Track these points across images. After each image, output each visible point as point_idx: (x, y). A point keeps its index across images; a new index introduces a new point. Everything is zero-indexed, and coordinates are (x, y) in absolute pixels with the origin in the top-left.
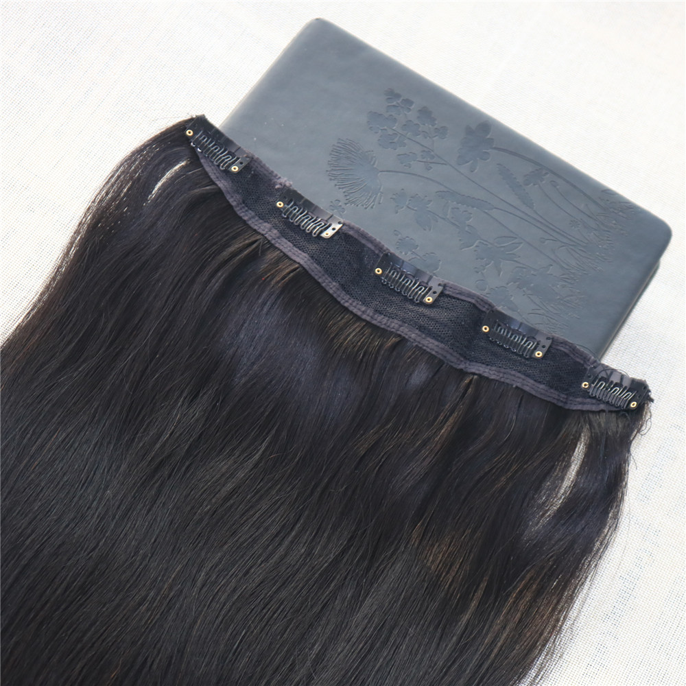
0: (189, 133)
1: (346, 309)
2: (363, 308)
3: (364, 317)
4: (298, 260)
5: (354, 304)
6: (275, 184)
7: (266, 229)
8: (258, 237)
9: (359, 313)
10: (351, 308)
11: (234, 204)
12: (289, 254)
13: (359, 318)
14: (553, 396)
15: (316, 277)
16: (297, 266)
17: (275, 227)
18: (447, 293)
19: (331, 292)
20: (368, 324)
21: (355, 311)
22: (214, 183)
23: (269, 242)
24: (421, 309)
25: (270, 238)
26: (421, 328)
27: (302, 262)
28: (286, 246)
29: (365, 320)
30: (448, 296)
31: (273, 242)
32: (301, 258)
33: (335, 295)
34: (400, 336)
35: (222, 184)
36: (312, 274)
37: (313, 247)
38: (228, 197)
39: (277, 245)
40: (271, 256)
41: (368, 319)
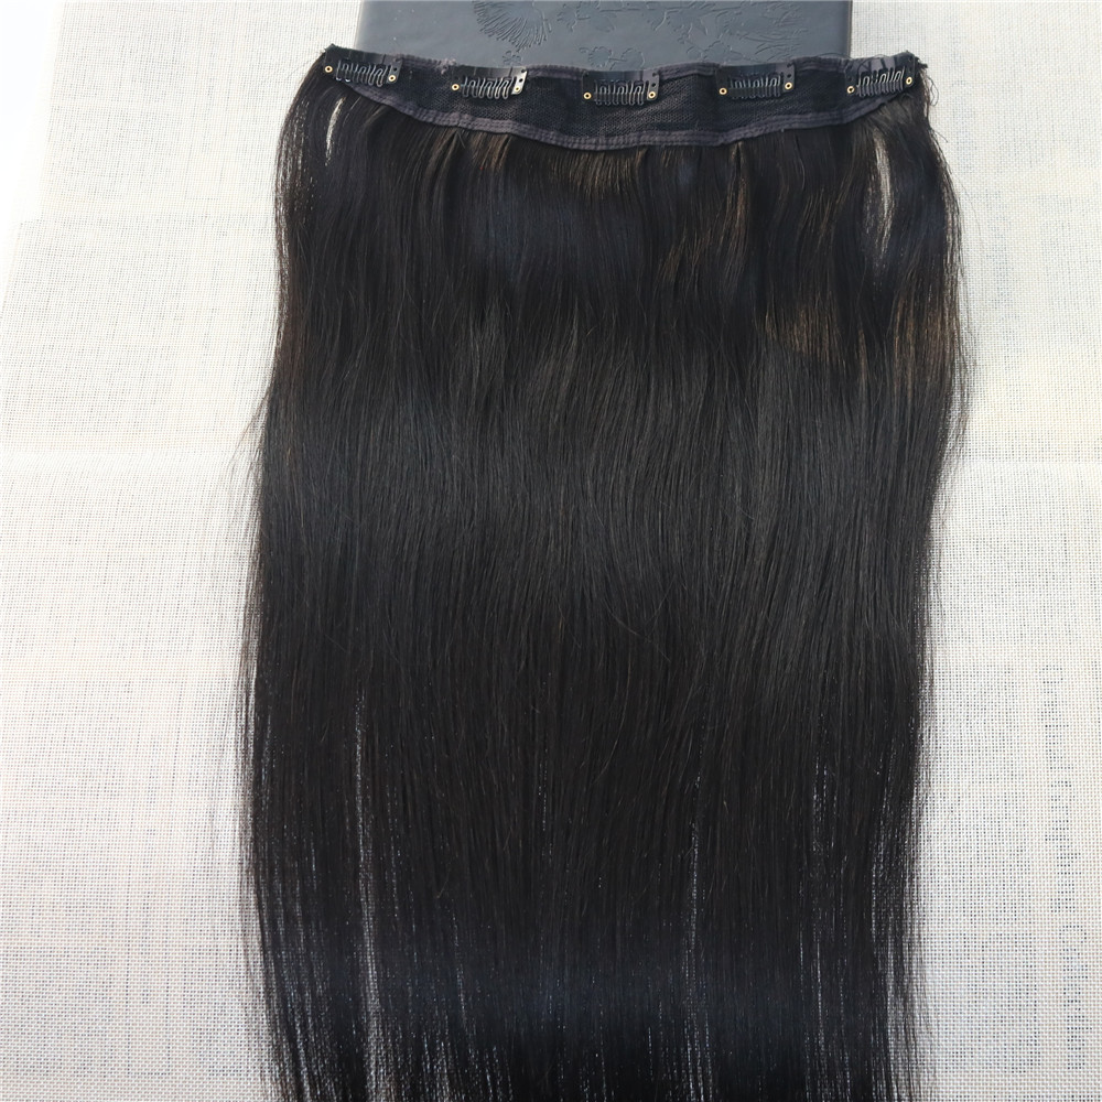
0: (328, 69)
1: (578, 152)
2: (594, 141)
3: (599, 148)
4: (504, 130)
5: (583, 141)
6: (439, 71)
7: (456, 119)
8: (453, 131)
9: (593, 148)
10: (582, 147)
11: (411, 113)
12: (492, 129)
13: (594, 153)
14: (824, 118)
15: (531, 137)
16: (506, 136)
17: (463, 112)
18: (666, 78)
20: (607, 152)
21: (587, 147)
22: (380, 104)
23: (466, 129)
24: (651, 109)
25: (465, 126)
26: (661, 127)
27: (509, 130)
28: (484, 124)
29: (602, 151)
30: (669, 80)
31: (470, 127)
32: (506, 126)
33: (559, 144)
34: (644, 146)
35: (389, 101)
36: (526, 135)
37: (511, 110)
38: (401, 109)
39: (476, 128)
40: (476, 141)
41: (604, 147)
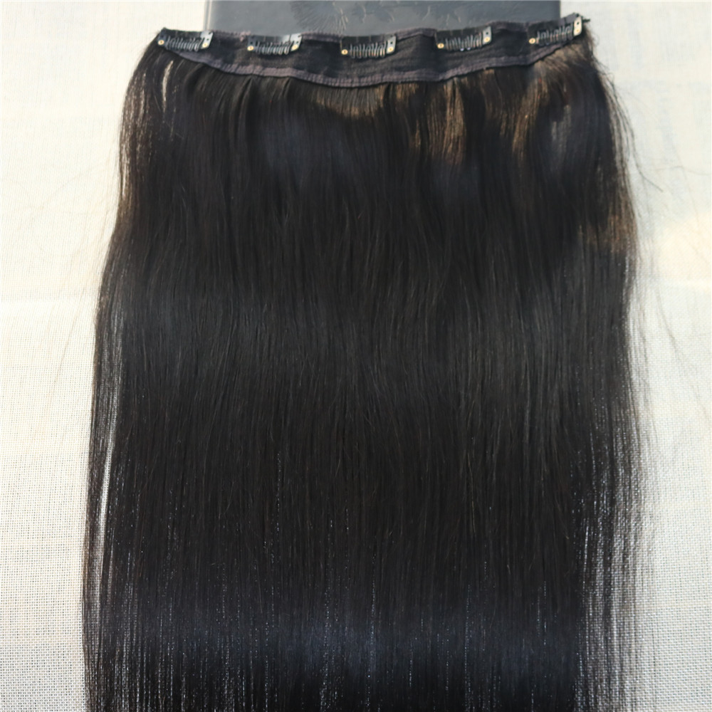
0: (161, 42)
1: (339, 88)
2: (350, 80)
3: (354, 85)
4: (286, 75)
5: (342, 81)
6: (238, 40)
7: (252, 69)
8: (249, 78)
9: (349, 85)
10: (342, 85)
11: (219, 66)
12: (277, 75)
13: (351, 89)
15: (305, 79)
16: (287, 79)
17: (257, 64)
18: (400, 38)
19: (321, 82)
20: (360, 88)
21: (345, 85)
22: (197, 63)
23: (258, 76)
24: (390, 59)
25: (257, 73)
26: (399, 69)
27: (290, 74)
28: (271, 72)
29: (355, 88)
30: (403, 40)
31: (261, 74)
32: (288, 72)
33: (325, 83)
34: (386, 83)
35: (204, 59)
36: (301, 78)
37: (290, 61)
38: (212, 65)
39: (265, 75)
40: (264, 84)
41: (357, 85)
